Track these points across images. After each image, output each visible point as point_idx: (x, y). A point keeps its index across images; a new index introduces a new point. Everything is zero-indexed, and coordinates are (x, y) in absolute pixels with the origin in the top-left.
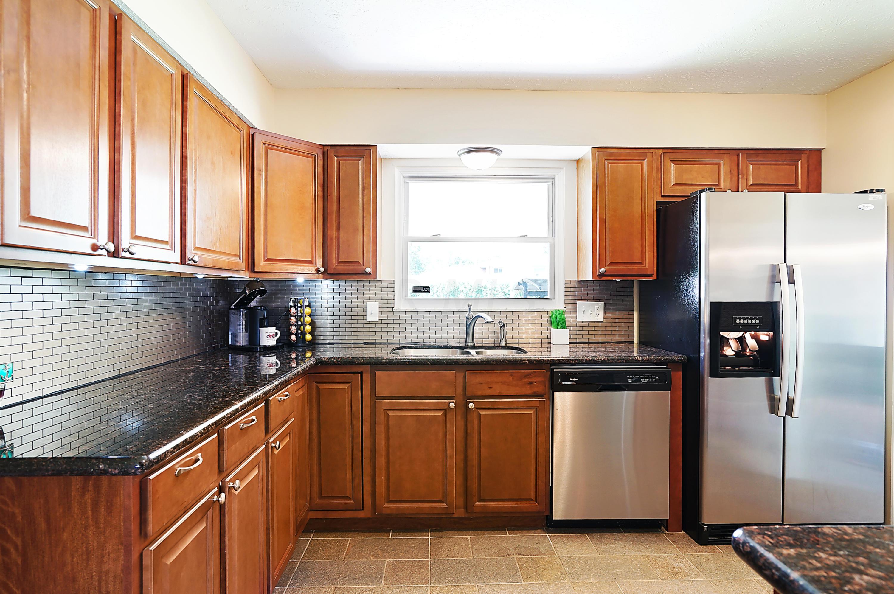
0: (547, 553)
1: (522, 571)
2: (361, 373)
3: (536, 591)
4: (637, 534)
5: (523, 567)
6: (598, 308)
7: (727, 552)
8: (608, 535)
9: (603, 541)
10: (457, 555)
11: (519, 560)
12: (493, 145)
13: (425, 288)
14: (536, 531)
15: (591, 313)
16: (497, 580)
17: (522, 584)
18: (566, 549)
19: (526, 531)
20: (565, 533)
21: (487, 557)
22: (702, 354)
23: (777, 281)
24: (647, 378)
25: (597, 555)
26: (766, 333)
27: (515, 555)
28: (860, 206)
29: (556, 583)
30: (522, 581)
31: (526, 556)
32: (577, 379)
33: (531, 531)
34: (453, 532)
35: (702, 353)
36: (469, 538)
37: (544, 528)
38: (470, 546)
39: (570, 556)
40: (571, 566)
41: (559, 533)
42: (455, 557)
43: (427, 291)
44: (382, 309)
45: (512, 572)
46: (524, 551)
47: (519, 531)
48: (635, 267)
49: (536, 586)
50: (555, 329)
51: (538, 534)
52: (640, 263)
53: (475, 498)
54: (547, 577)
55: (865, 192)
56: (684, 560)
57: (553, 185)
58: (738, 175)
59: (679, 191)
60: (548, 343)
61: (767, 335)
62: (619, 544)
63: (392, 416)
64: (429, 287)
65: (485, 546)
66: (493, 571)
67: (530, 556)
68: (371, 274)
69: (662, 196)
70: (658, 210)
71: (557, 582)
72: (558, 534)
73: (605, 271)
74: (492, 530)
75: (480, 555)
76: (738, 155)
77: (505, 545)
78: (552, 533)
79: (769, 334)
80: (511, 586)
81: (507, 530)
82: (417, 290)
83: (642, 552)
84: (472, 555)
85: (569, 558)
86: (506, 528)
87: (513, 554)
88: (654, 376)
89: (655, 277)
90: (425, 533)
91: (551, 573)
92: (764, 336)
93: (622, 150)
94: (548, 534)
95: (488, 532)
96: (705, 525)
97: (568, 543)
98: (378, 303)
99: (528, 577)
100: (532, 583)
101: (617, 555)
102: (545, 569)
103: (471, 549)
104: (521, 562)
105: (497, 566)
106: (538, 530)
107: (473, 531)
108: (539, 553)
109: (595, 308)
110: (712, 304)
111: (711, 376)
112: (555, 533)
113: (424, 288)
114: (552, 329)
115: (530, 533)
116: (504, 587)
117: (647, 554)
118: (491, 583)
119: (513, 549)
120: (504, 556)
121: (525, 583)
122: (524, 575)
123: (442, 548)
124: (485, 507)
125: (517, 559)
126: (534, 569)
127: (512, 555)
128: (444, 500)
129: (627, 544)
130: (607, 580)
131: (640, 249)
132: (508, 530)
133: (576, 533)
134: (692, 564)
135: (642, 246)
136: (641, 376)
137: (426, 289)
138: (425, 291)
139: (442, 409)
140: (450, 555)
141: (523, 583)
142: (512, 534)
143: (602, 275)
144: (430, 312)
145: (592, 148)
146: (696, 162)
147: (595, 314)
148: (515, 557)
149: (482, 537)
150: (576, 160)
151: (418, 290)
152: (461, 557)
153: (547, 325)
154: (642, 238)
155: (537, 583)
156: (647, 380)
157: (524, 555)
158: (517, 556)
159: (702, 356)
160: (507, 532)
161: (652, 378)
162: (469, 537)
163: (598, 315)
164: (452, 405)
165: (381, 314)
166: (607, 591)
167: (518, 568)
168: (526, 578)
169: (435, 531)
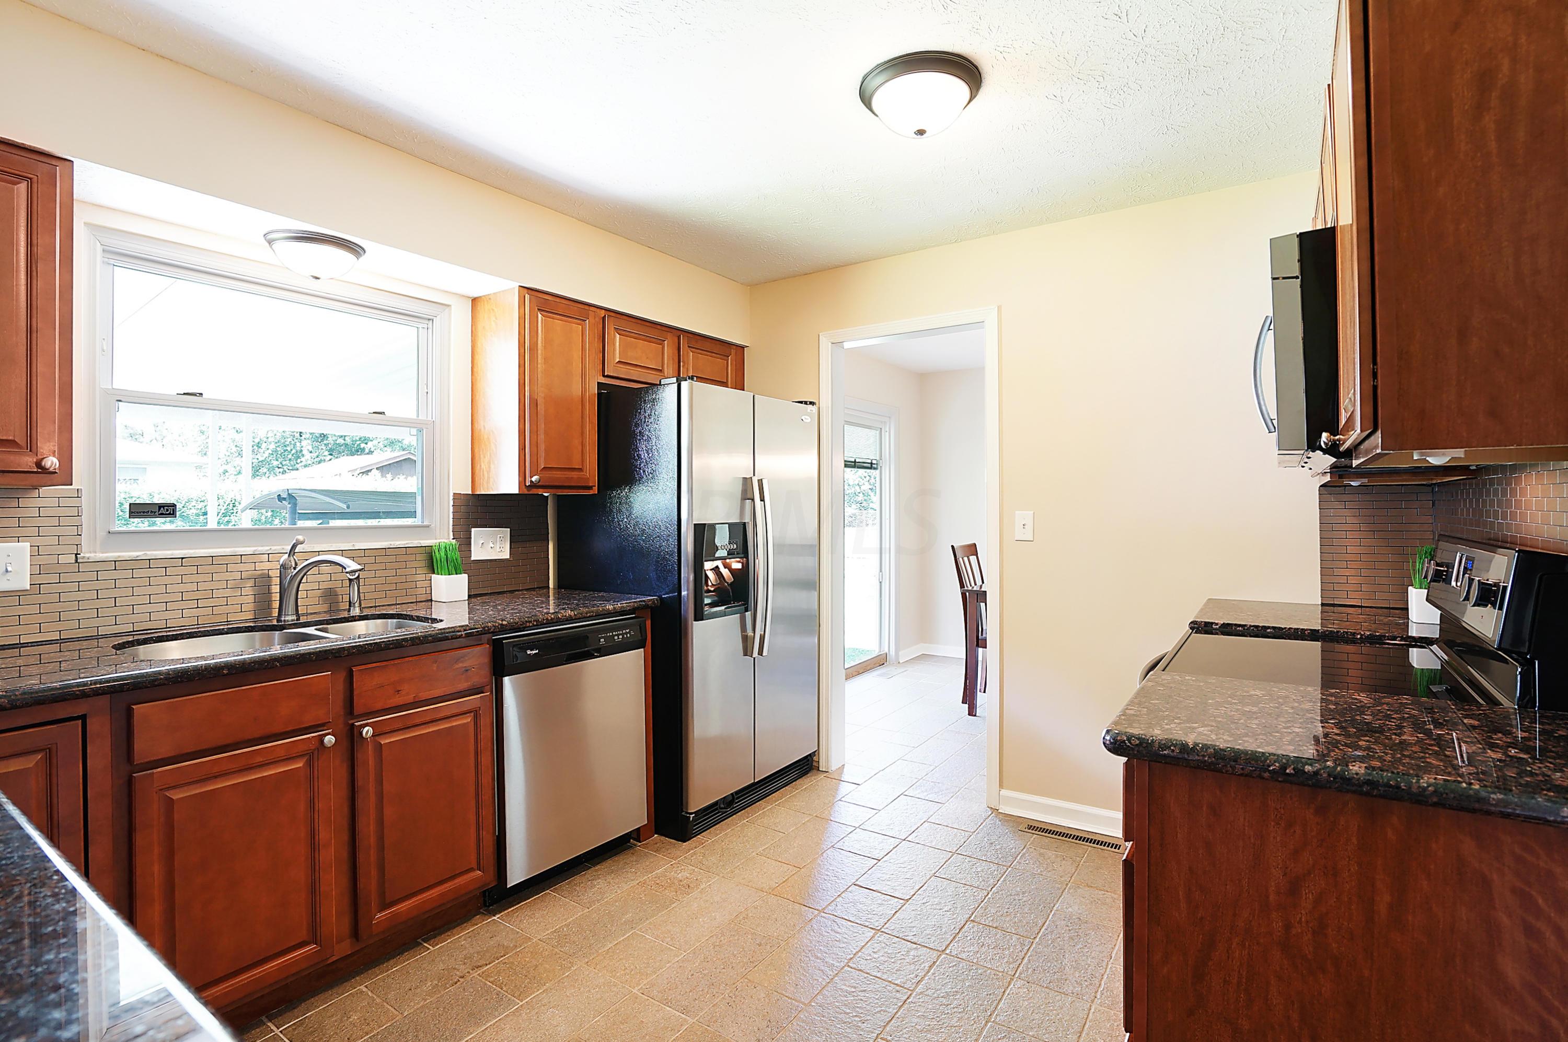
0: (519, 943)
1: (504, 989)
2: (83, 718)
3: (549, 1002)
4: (609, 861)
5: (501, 981)
6: (502, 538)
7: (713, 838)
8: (577, 879)
9: (578, 888)
10: (367, 1029)
11: (486, 975)
12: (354, 237)
13: (163, 507)
14: (473, 921)
15: (493, 546)
16: (477, 1024)
17: (522, 1006)
18: (540, 924)
19: (458, 928)
20: (519, 903)
21: (428, 1001)
22: (684, 593)
23: (749, 497)
24: (620, 634)
25: (585, 911)
26: (738, 559)
27: (471, 972)
28: (803, 418)
29: (567, 976)
30: (518, 1001)
31: (489, 964)
32: (537, 651)
33: (465, 925)
34: (322, 996)
35: (684, 591)
36: (365, 989)
37: (481, 911)
38: (378, 1000)
39: (551, 930)
40: (567, 942)
41: (511, 908)
42: (367, 1034)
43: (170, 514)
44: (43, 560)
45: (492, 998)
46: (480, 959)
47: (446, 934)
48: (574, 474)
49: (543, 996)
50: (443, 577)
51: (480, 923)
52: (580, 470)
53: (374, 903)
54: (547, 975)
55: (806, 403)
56: (683, 867)
57: (430, 331)
58: (679, 362)
59: (623, 372)
60: (427, 601)
61: (739, 562)
62: (600, 884)
63: (177, 799)
64: (174, 505)
65: (408, 986)
66: (457, 1015)
67: (497, 962)
68: (56, 473)
69: (604, 376)
70: (599, 394)
71: (567, 974)
72: (510, 910)
73: (540, 481)
74: (398, 955)
75: (412, 1004)
76: (679, 338)
77: (441, 966)
78: (501, 912)
79: (742, 561)
80: (509, 1019)
81: (423, 943)
82: (139, 510)
83: (632, 880)
84: (397, 1013)
85: (555, 934)
86: (419, 940)
87: (468, 972)
88: (627, 631)
89: (595, 491)
90: (258, 1030)
91: (548, 966)
92: (737, 565)
93: (558, 300)
94: (494, 916)
95: (391, 962)
96: (692, 813)
97: (534, 914)
98: (28, 544)
99: (522, 990)
100: (533, 996)
101: (609, 898)
102: (536, 966)
103: (385, 1004)
104: (492, 977)
105: (458, 1005)
106: (475, 918)
107: (362, 973)
108: (507, 950)
109: (498, 538)
110: (696, 526)
111: (696, 620)
112: (505, 910)
113: (161, 506)
114: (433, 576)
115: (467, 928)
116: (497, 1027)
117: (642, 880)
118: (471, 1033)
119: (460, 964)
120: (456, 983)
121: (524, 1002)
122: (513, 991)
123: (324, 1035)
124: (395, 915)
125: (480, 976)
126: (520, 975)
127: (467, 974)
128: (314, 938)
129: (609, 878)
130: (624, 935)
131: (580, 448)
132: (425, 942)
133: (533, 896)
134: (694, 868)
135: (583, 445)
136: (614, 633)
137: (167, 510)
138: (162, 514)
139: (303, 753)
140: (354, 1036)
141: (521, 1004)
142: (437, 944)
143: (533, 485)
144: (182, 558)
145: (520, 286)
146: (641, 336)
147: (498, 547)
148: (475, 974)
149: (388, 976)
150: (471, 298)
151: (144, 512)
152: (380, 1027)
153: (425, 570)
154: (582, 433)
155: (541, 991)
156: (621, 637)
157: (487, 965)
158: (477, 972)
159: (684, 596)
160: (425, 944)
161: (626, 633)
162: (362, 987)
163: (501, 549)
164: (330, 740)
165: (39, 570)
166: (637, 948)
167: (494, 986)
168: (520, 994)
169: (280, 1014)
